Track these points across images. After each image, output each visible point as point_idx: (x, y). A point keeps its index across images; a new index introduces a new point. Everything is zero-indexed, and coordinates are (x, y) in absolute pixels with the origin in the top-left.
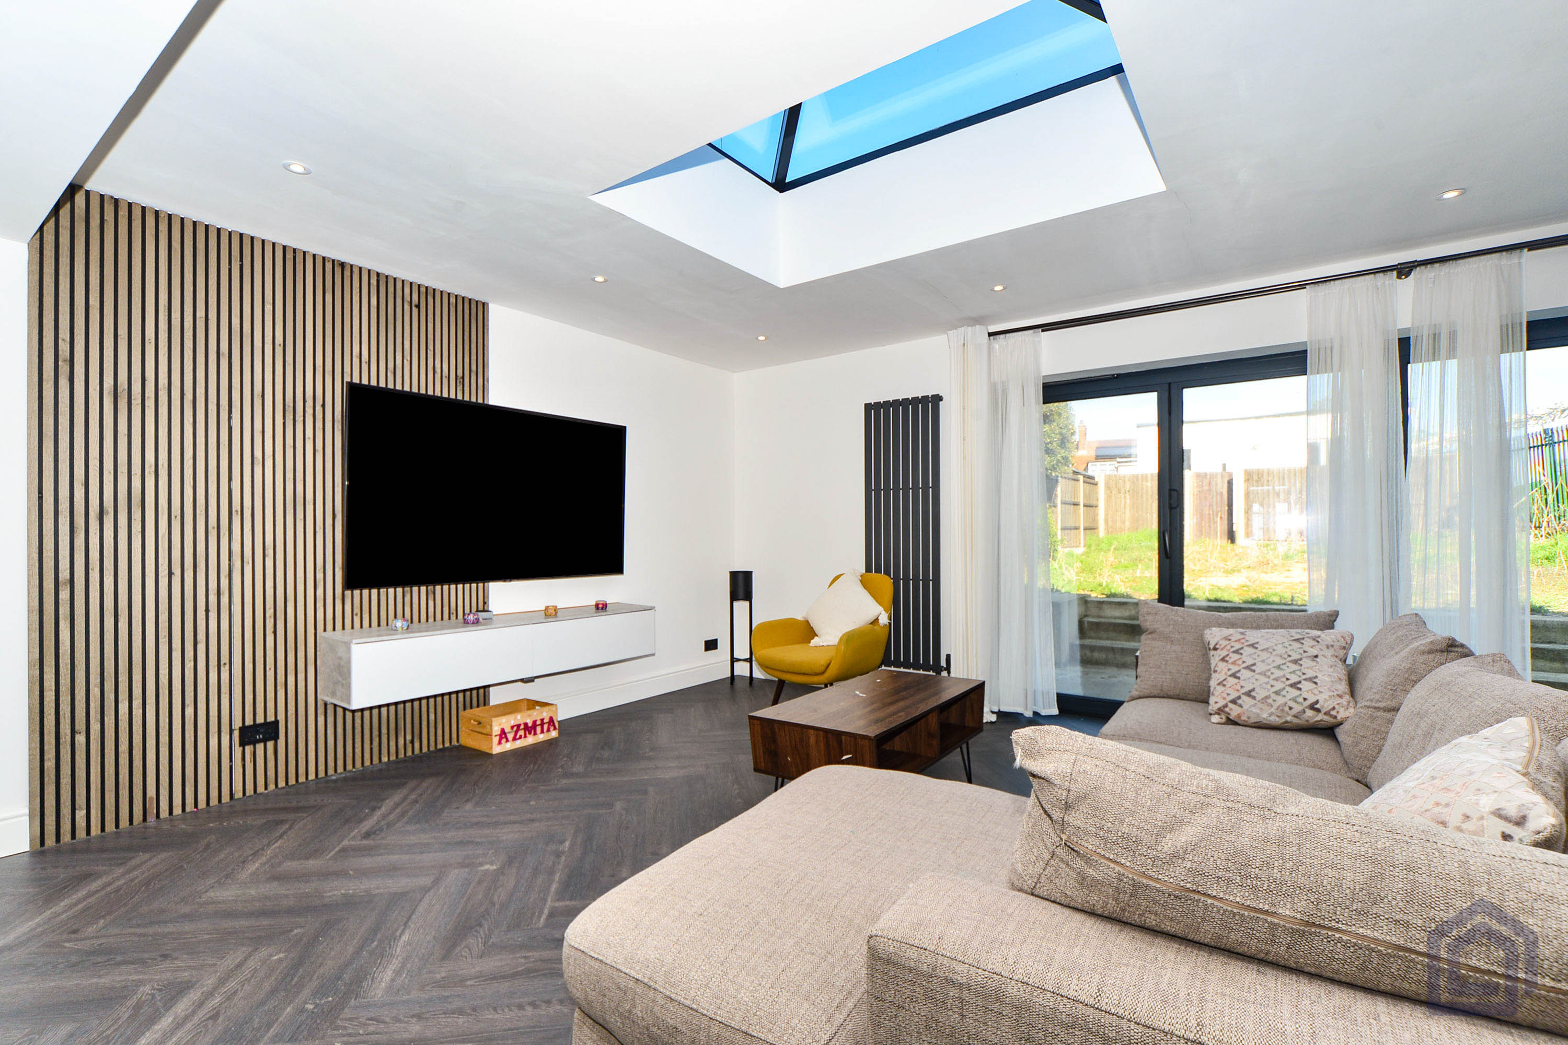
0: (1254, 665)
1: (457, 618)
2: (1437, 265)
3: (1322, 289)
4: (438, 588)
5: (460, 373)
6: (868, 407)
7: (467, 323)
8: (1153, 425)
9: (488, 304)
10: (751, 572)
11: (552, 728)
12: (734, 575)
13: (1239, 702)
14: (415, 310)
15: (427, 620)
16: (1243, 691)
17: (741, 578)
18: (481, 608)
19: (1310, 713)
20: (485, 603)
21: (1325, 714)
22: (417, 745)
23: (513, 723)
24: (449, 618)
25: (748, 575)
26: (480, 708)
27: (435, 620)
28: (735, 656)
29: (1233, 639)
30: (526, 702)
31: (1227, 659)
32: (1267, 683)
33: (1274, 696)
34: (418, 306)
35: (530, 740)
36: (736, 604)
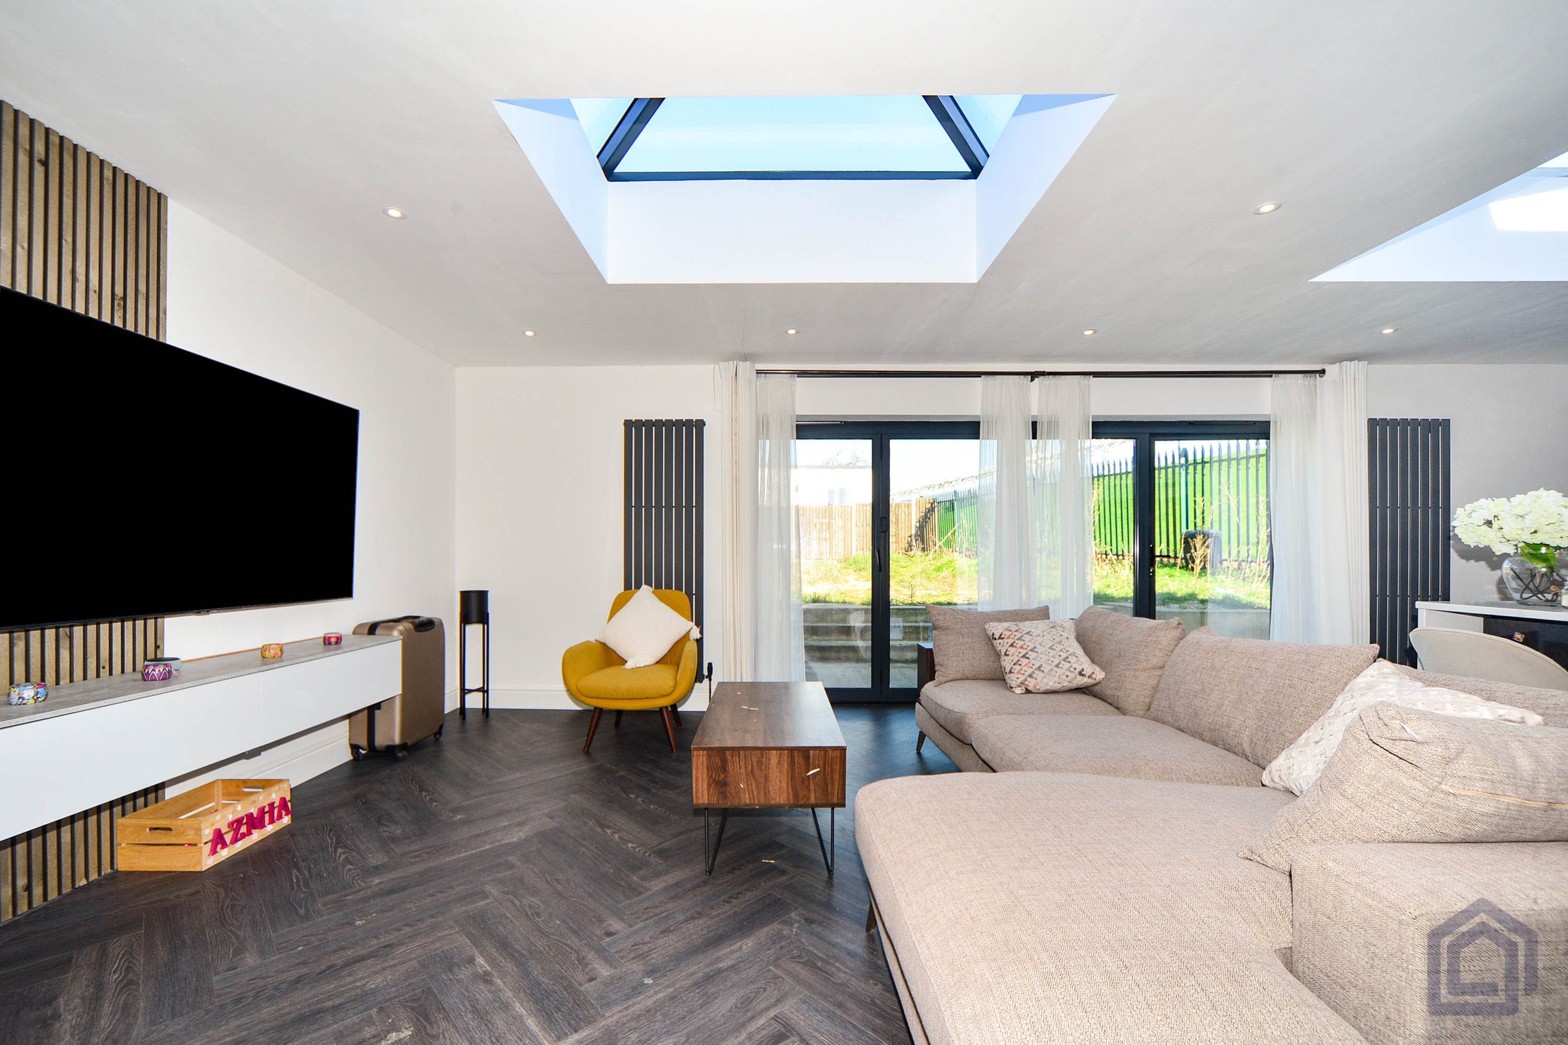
0: (1035, 648)
1: (111, 674)
2: (1051, 376)
3: (990, 378)
4: (78, 631)
5: (119, 291)
6: (628, 424)
7: (132, 215)
8: (868, 467)
9: (166, 198)
10: (487, 592)
11: (284, 813)
12: (466, 596)
13: (1034, 675)
14: (39, 170)
15: (57, 683)
16: (1035, 667)
17: (474, 600)
18: (151, 655)
19: (1079, 678)
20: (157, 647)
21: (1089, 677)
22: (38, 891)
23: (231, 818)
24: (98, 676)
25: (482, 596)
26: (150, 808)
27: (71, 681)
28: (467, 687)
29: (1013, 630)
30: (220, 784)
31: (1015, 645)
32: (1049, 660)
33: (1055, 669)
34: (45, 163)
35: (257, 836)
36: (470, 629)
